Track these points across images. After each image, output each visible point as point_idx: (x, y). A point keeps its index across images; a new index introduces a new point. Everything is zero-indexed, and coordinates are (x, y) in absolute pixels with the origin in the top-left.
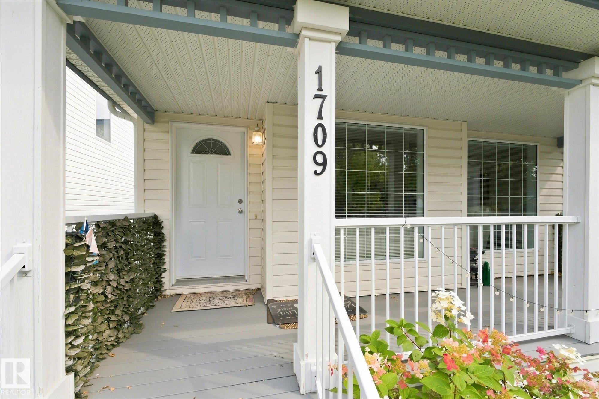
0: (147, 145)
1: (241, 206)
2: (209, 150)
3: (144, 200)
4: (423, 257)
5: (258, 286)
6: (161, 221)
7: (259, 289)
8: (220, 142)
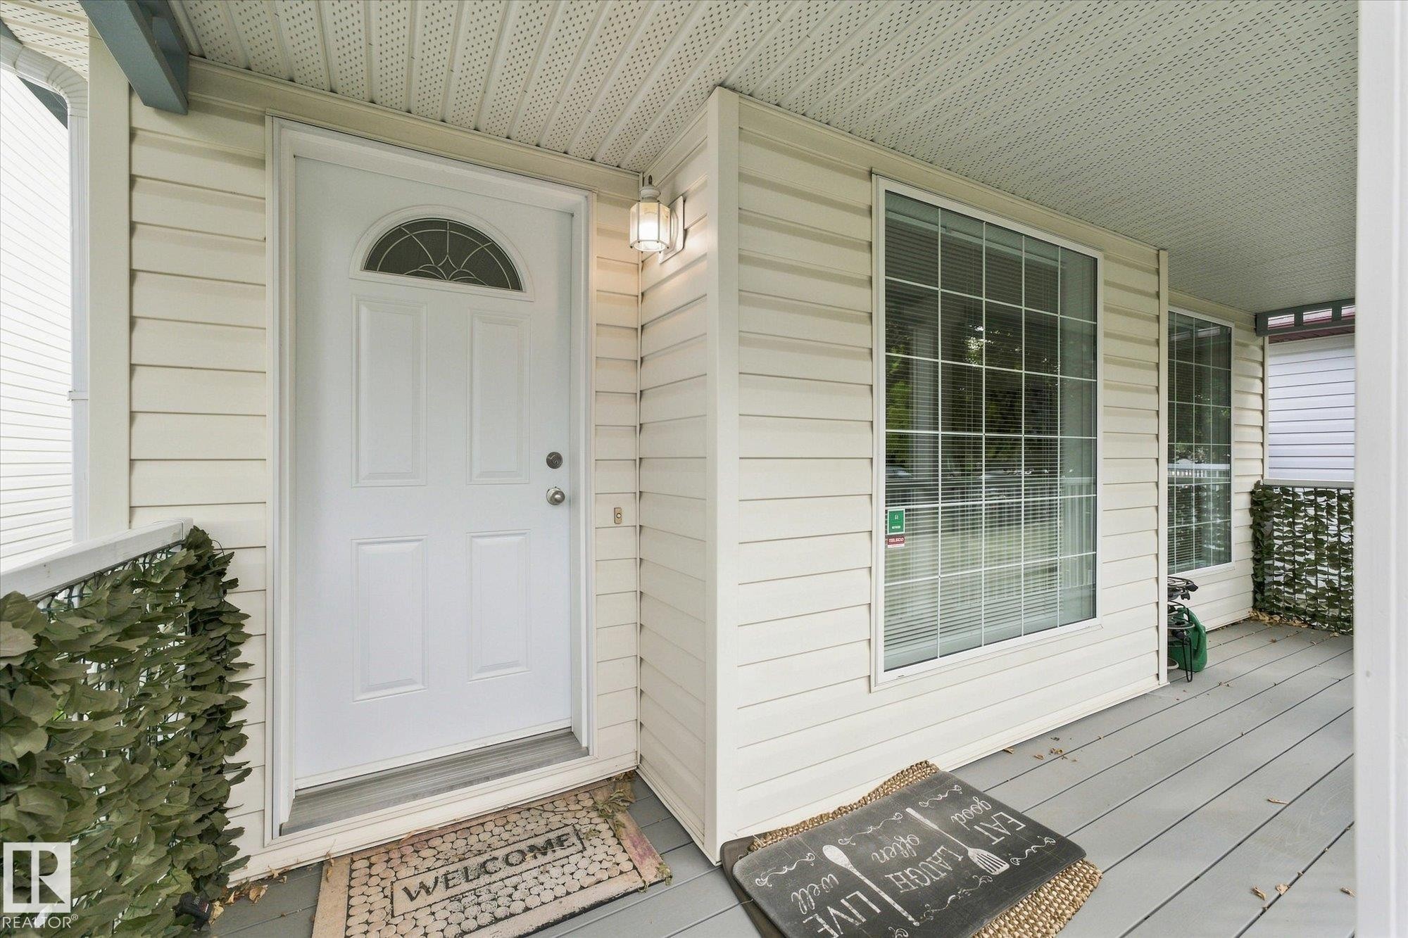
0: (148, 206)
1: (559, 478)
2: (437, 260)
3: (131, 461)
4: (1094, 616)
5: (628, 764)
6: (226, 553)
7: (632, 776)
8: (483, 238)
